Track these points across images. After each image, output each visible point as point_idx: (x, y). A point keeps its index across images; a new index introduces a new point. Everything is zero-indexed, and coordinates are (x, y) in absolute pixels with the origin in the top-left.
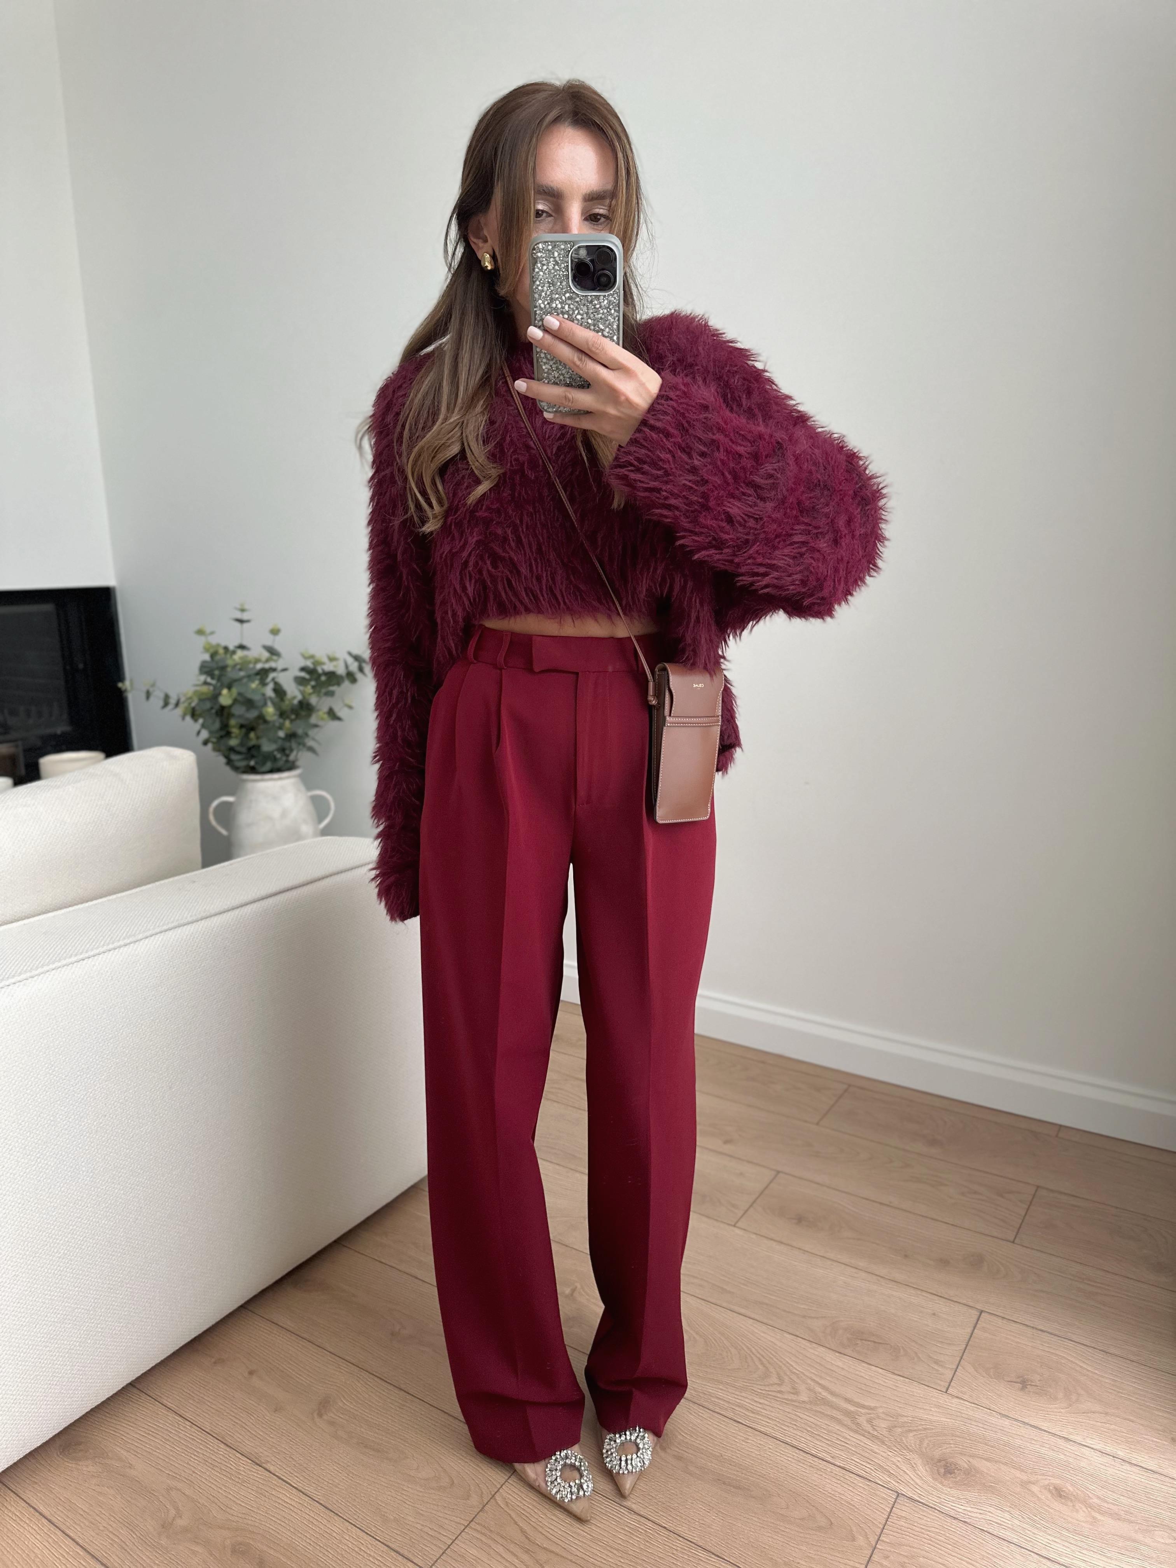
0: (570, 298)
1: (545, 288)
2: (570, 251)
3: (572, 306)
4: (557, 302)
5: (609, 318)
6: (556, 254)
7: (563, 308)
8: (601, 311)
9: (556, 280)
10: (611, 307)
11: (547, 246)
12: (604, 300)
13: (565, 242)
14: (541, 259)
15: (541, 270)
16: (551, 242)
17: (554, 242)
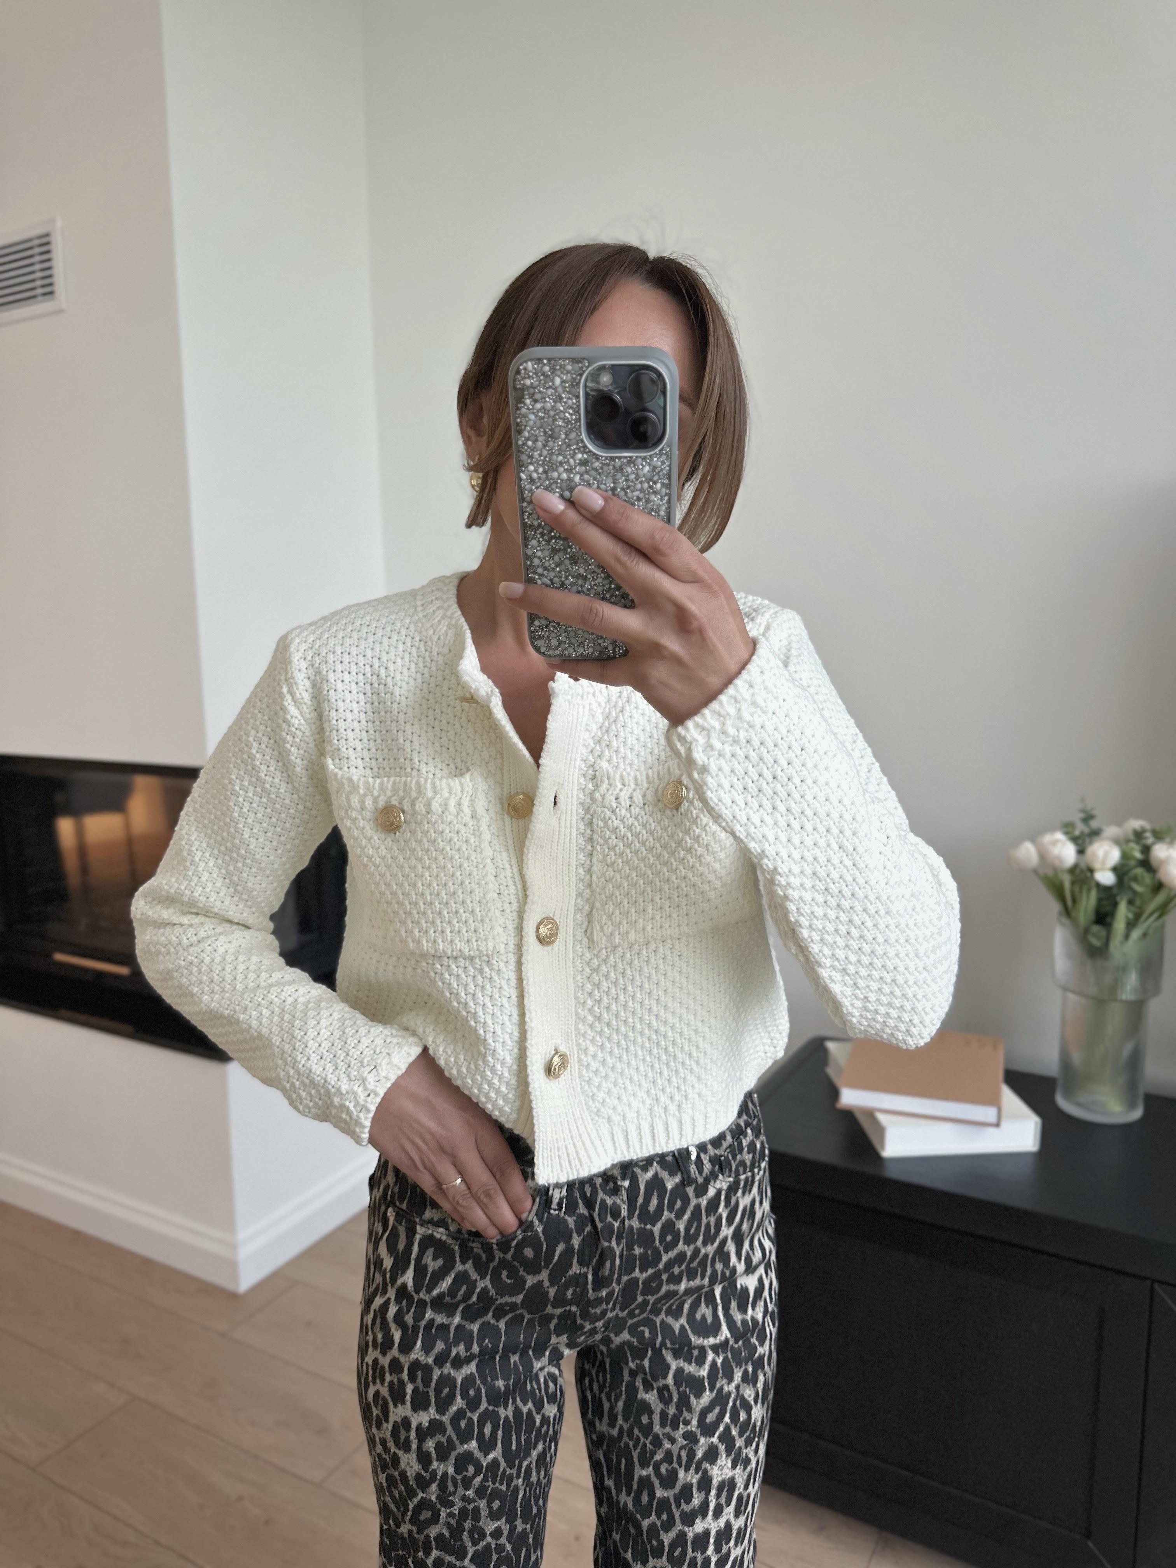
0: (583, 463)
1: (539, 444)
2: (581, 375)
3: (586, 477)
4: (561, 469)
5: (653, 497)
6: (558, 381)
7: (570, 479)
8: (639, 486)
9: (557, 430)
10: (656, 478)
11: (542, 368)
12: (643, 466)
13: (575, 360)
14: (532, 391)
15: (532, 411)
16: (549, 360)
17: (554, 359)
